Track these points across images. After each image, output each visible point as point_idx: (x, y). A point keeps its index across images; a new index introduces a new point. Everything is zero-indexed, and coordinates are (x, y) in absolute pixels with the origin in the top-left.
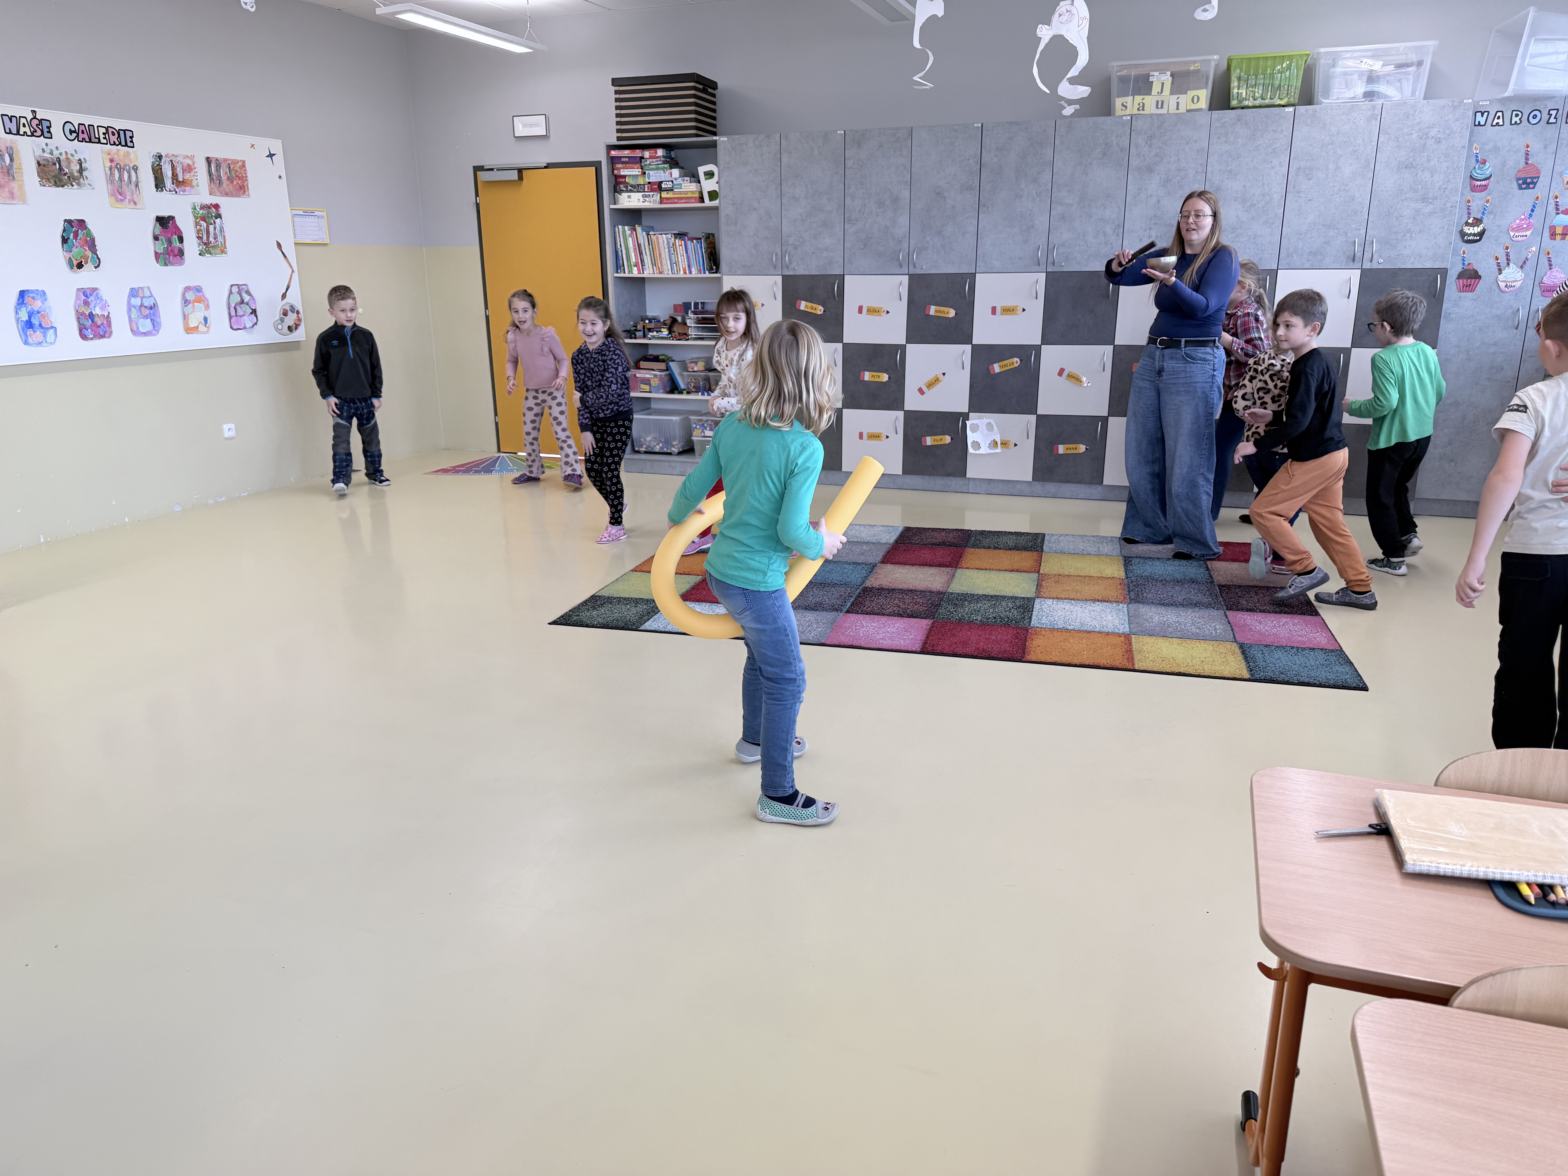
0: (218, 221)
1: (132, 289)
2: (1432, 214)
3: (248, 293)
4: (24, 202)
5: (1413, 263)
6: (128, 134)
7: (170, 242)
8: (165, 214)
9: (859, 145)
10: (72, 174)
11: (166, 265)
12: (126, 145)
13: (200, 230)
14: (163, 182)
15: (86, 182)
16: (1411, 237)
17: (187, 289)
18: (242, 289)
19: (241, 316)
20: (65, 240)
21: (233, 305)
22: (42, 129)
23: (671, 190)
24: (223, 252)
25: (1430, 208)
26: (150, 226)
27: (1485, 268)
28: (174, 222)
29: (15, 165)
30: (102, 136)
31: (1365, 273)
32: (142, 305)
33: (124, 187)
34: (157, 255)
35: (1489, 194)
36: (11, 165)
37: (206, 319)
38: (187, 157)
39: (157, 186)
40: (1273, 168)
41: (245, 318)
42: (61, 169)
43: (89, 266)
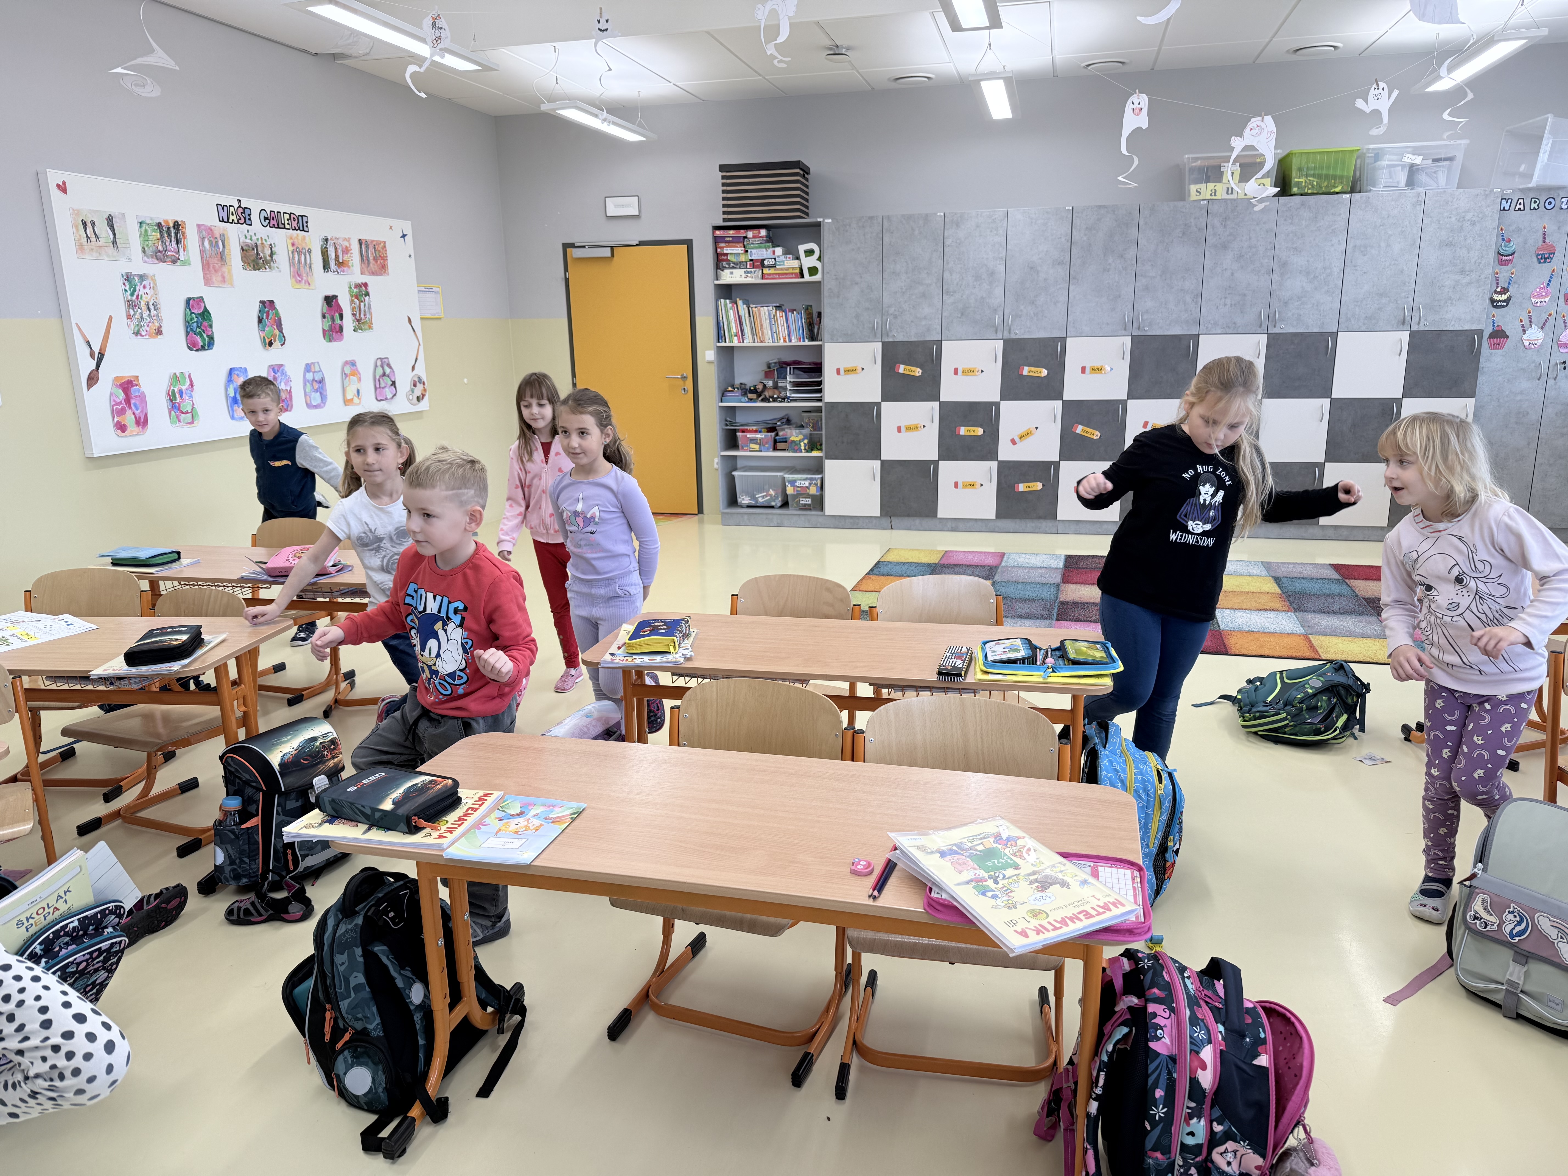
0: (367, 298)
1: (307, 365)
2: (1469, 284)
3: (389, 366)
4: (232, 286)
5: (1454, 325)
6: (305, 219)
7: (333, 320)
8: (330, 293)
9: (958, 226)
10: (265, 257)
11: (330, 341)
12: (303, 230)
13: (354, 308)
14: (329, 264)
15: (275, 265)
16: (1452, 304)
17: (346, 363)
18: (384, 362)
19: (383, 388)
20: (260, 321)
21: (377, 377)
22: (244, 216)
23: (774, 266)
24: (370, 328)
25: (1466, 280)
26: (319, 305)
27: (1511, 328)
28: (337, 301)
29: (226, 251)
30: (286, 222)
31: (1413, 334)
32: (314, 380)
33: (302, 269)
34: (324, 331)
35: (1513, 267)
36: (223, 251)
37: (358, 391)
38: (345, 239)
39: (324, 269)
40: (1332, 245)
41: (387, 389)
42: (258, 254)
43: (277, 344)
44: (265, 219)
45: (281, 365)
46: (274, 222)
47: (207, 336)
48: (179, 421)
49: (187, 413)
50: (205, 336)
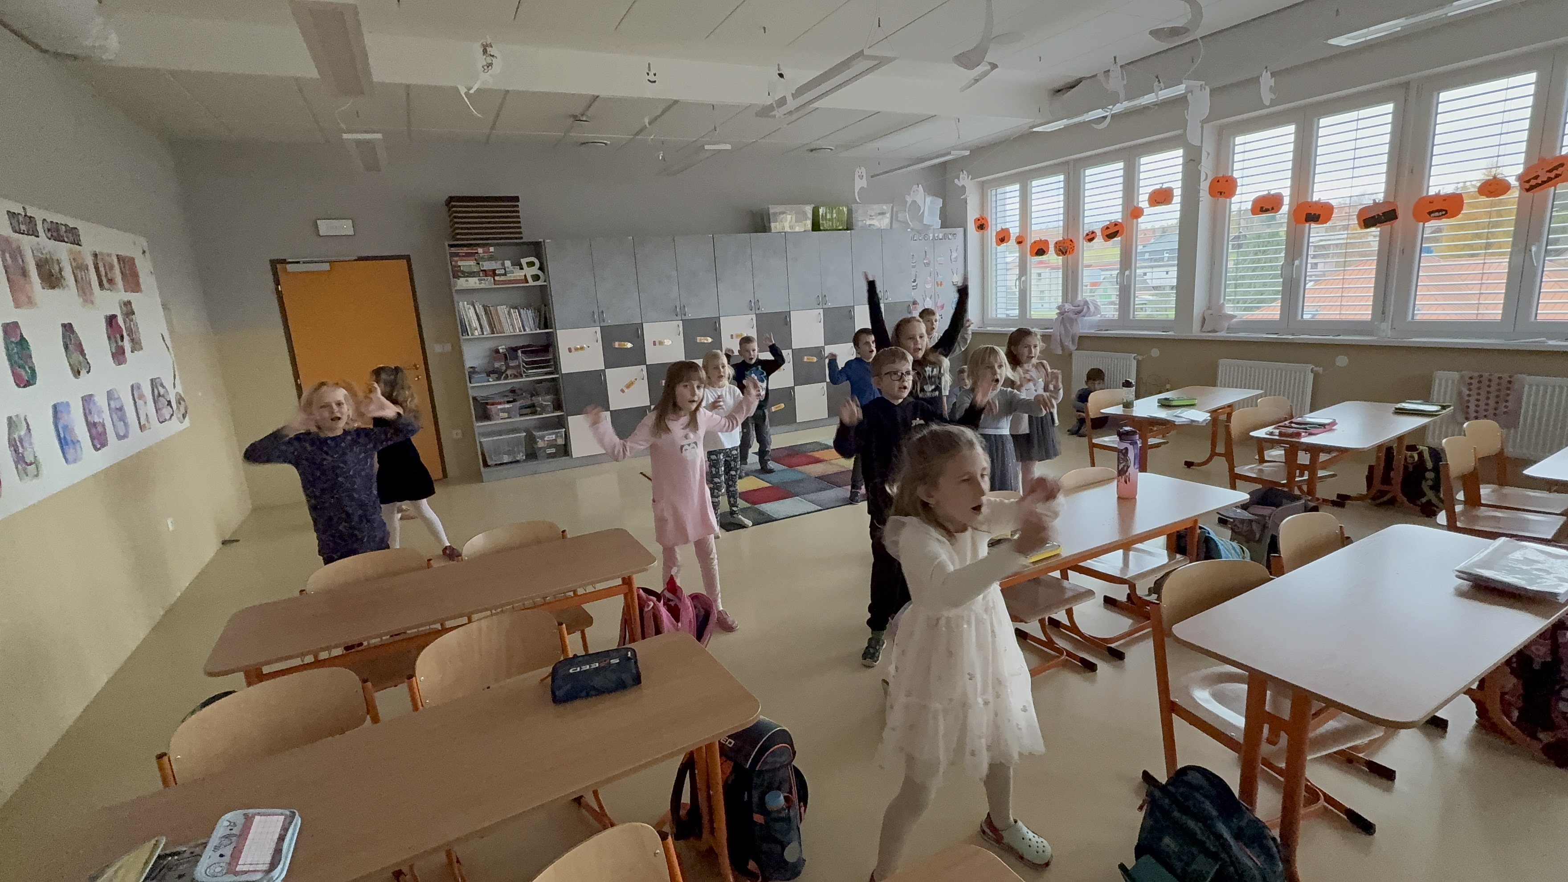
0: (133, 317)
1: (108, 393)
3: (161, 385)
4: (36, 307)
6: (77, 232)
7: (116, 342)
8: (110, 313)
9: (643, 245)
10: (56, 274)
11: (118, 364)
12: (78, 243)
13: (128, 327)
14: (102, 281)
15: (65, 283)
16: (898, 288)
17: (133, 386)
19: (162, 409)
20: (66, 347)
21: (156, 398)
22: (32, 227)
24: (142, 347)
26: (103, 326)
28: (115, 321)
29: (26, 266)
30: (64, 234)
32: (116, 408)
33: (85, 286)
34: (111, 355)
36: (23, 266)
37: (146, 414)
38: (107, 254)
39: (101, 286)
41: (164, 410)
42: (50, 269)
43: (83, 372)
44: (49, 230)
45: (91, 395)
46: (55, 234)
47: (30, 368)
48: (27, 475)
49: (31, 464)
50: (27, 368)
